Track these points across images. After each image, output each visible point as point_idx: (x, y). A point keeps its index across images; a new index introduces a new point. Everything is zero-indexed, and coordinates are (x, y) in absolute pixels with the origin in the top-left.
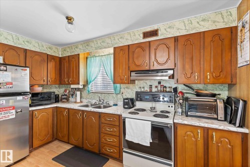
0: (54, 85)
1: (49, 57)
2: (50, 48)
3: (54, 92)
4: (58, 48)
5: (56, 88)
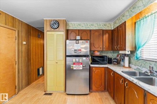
0: (109, 51)
2: (105, 25)
3: (107, 56)
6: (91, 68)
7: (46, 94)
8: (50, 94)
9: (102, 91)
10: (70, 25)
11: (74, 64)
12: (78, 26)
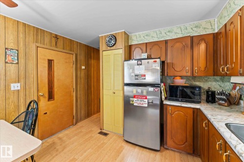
1: (195, 40)
2: (196, 27)
4: (212, 20)
5: (216, 81)
6: (165, 107)
7: (101, 133)
8: (106, 134)
9: (189, 154)
10: (134, 38)
11: (134, 97)
12: (146, 37)
